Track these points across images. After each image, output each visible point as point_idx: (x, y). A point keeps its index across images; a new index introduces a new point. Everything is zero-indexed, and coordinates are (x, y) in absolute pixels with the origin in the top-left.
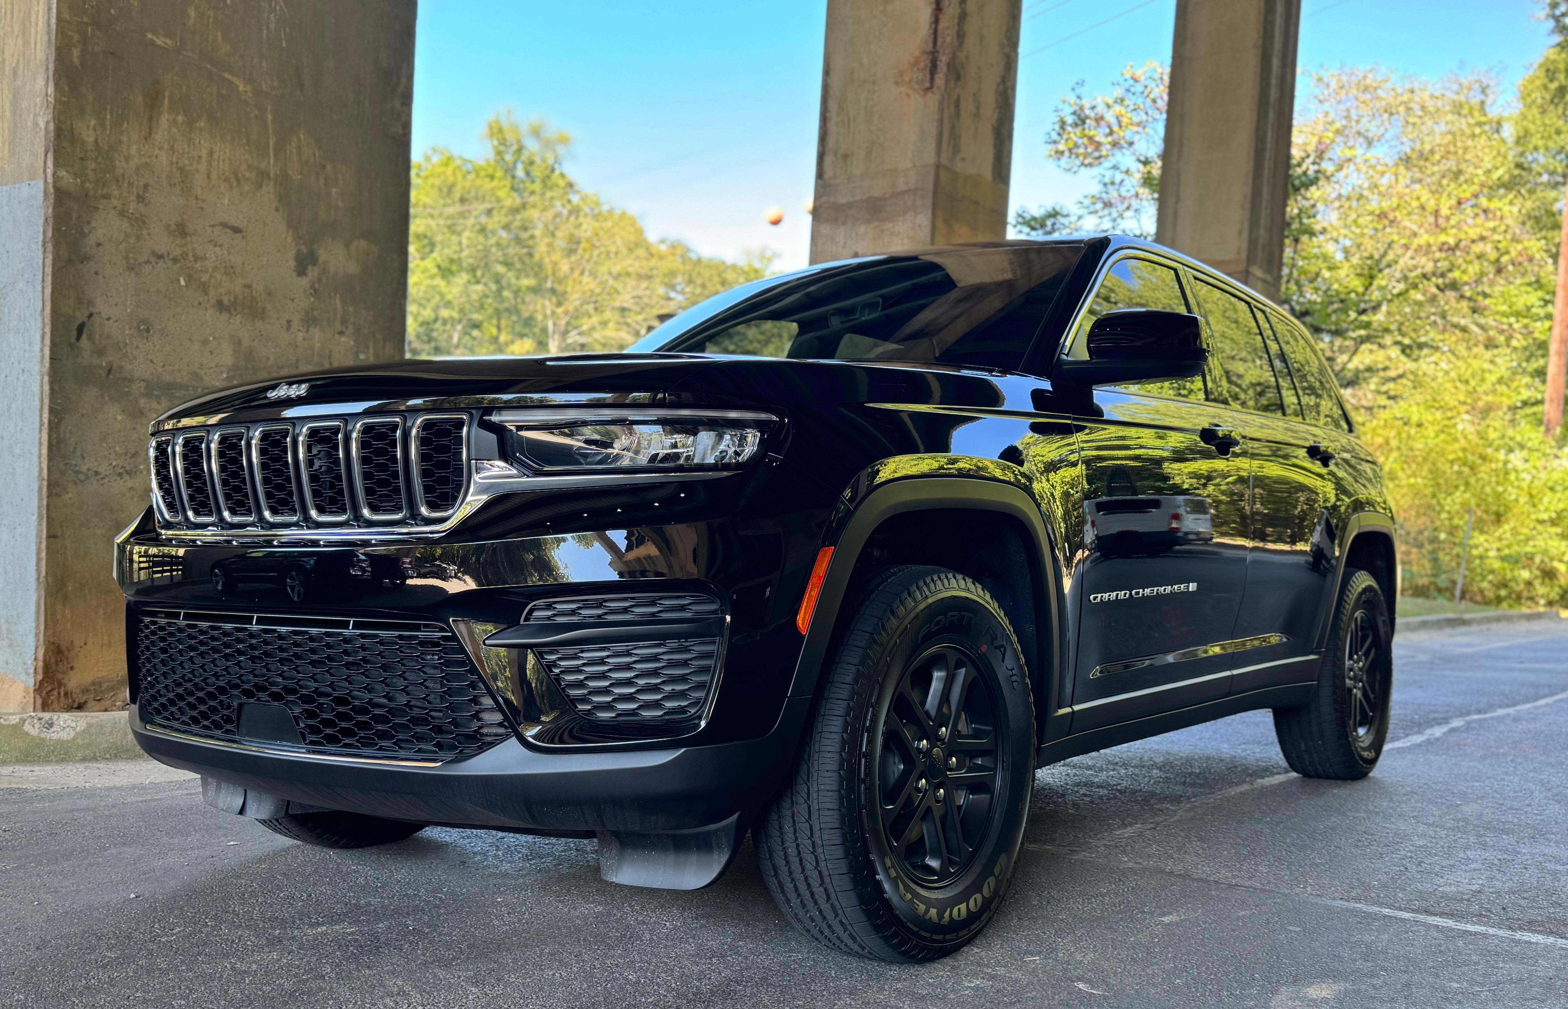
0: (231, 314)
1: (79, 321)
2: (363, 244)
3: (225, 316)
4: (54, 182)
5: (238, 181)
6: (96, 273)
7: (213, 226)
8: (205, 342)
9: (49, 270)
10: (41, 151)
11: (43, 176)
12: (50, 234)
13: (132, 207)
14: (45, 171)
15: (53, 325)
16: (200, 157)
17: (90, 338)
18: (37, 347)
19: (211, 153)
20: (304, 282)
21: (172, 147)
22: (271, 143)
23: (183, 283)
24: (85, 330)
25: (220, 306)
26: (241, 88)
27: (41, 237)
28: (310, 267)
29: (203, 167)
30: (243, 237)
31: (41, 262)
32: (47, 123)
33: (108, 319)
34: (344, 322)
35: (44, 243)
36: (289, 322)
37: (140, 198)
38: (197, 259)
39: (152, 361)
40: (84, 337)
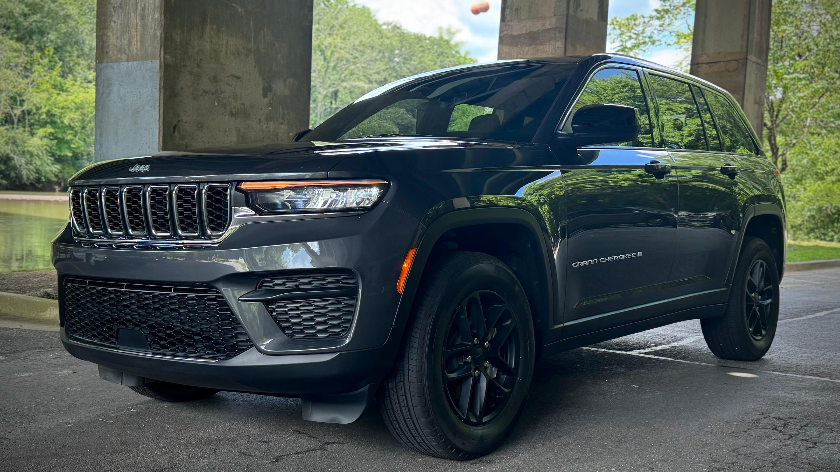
0: (236, 117)
1: (174, 124)
2: (290, 80)
3: (233, 119)
4: (164, 61)
5: (239, 54)
6: (181, 102)
7: (228, 77)
8: (225, 131)
9: (162, 101)
10: (158, 47)
11: (159, 58)
12: (162, 85)
13: (195, 70)
14: (160, 56)
15: (164, 126)
16: (223, 44)
17: (179, 132)
18: (157, 137)
19: (227, 43)
20: (266, 100)
21: (211, 41)
22: (252, 35)
23: (216, 104)
24: (177, 129)
25: (232, 114)
26: (240, 10)
27: (158, 87)
28: (269, 93)
29: (224, 49)
30: (241, 81)
31: (158, 98)
32: (161, 34)
33: (186, 122)
34: (283, 119)
35: (160, 89)
36: (260, 120)
37: (198, 66)
38: (222, 92)
39: (204, 141)
40: (176, 131)
